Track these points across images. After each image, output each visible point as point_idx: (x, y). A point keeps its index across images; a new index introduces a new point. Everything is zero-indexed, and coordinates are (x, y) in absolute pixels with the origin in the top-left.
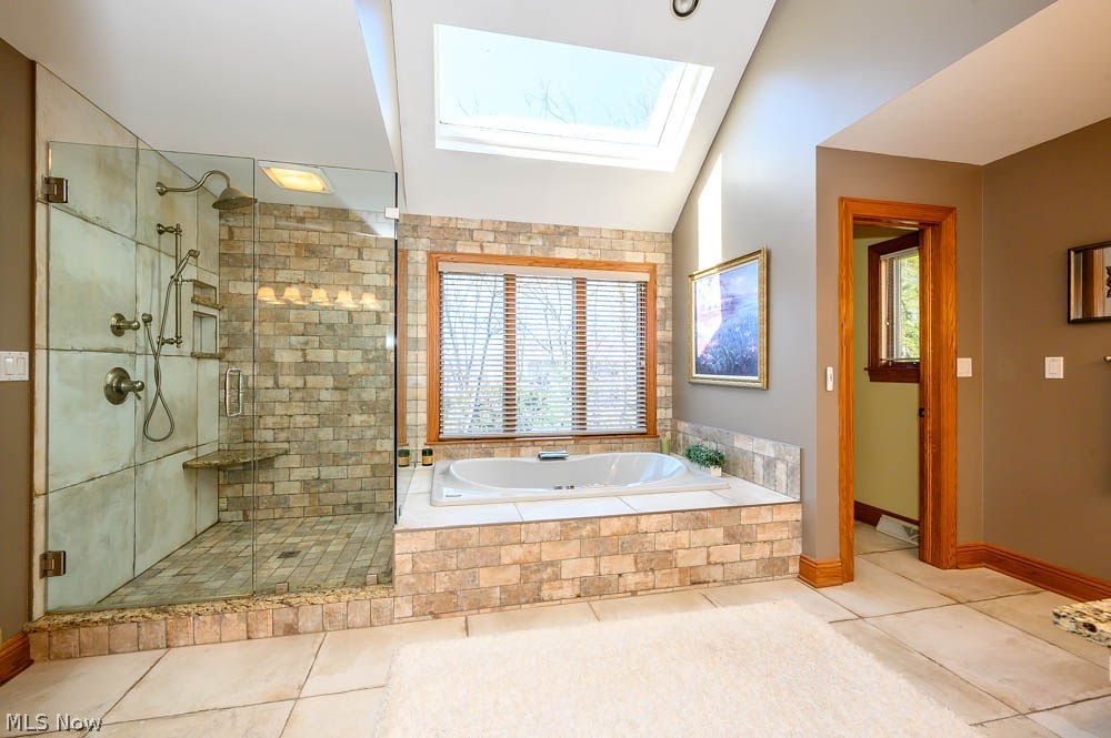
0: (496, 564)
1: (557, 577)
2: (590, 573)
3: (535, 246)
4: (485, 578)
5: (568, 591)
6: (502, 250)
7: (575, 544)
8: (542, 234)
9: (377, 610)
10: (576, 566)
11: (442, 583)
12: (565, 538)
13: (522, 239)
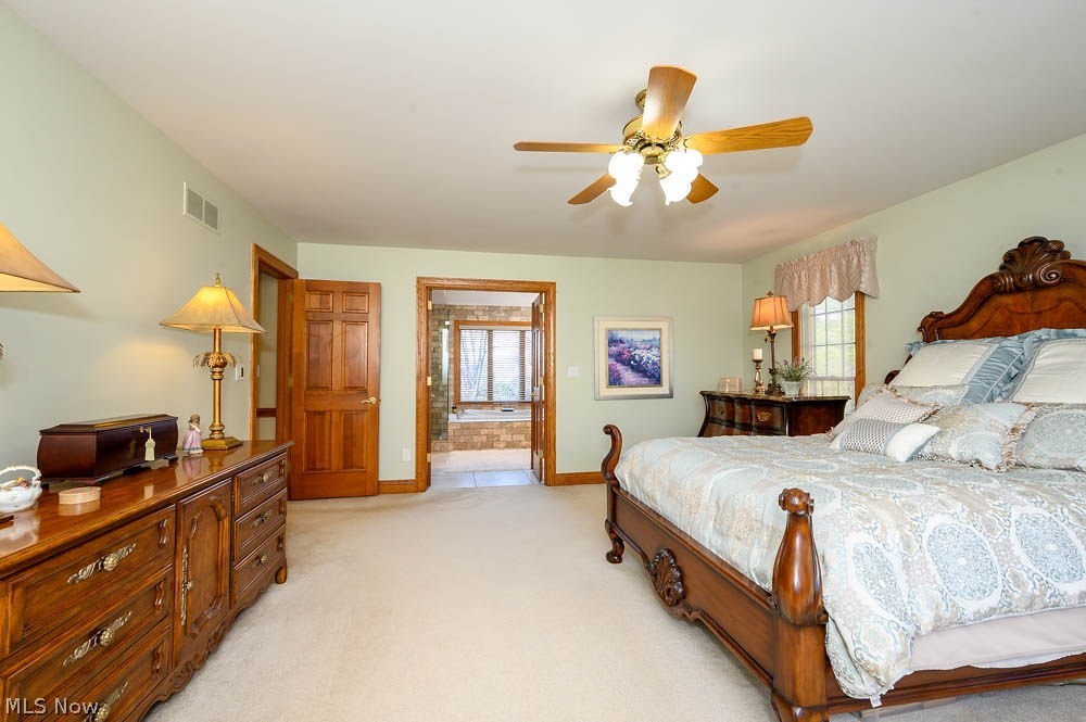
0: (479, 434)
1: (498, 440)
2: (509, 440)
3: (501, 316)
4: (476, 439)
5: (502, 445)
6: (486, 318)
7: (504, 430)
8: (505, 311)
9: (443, 446)
10: (505, 437)
11: (462, 440)
12: (502, 428)
13: (495, 313)
